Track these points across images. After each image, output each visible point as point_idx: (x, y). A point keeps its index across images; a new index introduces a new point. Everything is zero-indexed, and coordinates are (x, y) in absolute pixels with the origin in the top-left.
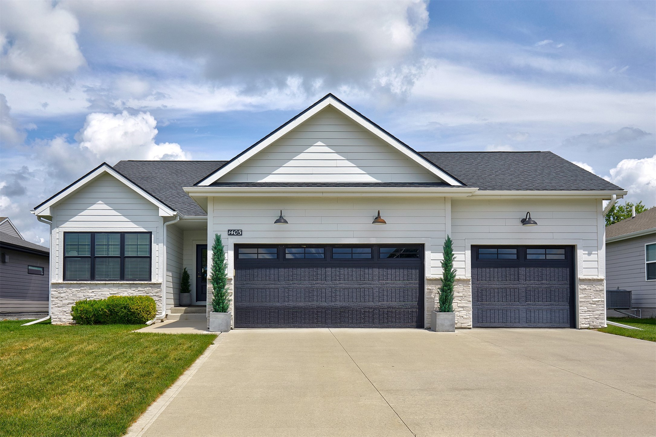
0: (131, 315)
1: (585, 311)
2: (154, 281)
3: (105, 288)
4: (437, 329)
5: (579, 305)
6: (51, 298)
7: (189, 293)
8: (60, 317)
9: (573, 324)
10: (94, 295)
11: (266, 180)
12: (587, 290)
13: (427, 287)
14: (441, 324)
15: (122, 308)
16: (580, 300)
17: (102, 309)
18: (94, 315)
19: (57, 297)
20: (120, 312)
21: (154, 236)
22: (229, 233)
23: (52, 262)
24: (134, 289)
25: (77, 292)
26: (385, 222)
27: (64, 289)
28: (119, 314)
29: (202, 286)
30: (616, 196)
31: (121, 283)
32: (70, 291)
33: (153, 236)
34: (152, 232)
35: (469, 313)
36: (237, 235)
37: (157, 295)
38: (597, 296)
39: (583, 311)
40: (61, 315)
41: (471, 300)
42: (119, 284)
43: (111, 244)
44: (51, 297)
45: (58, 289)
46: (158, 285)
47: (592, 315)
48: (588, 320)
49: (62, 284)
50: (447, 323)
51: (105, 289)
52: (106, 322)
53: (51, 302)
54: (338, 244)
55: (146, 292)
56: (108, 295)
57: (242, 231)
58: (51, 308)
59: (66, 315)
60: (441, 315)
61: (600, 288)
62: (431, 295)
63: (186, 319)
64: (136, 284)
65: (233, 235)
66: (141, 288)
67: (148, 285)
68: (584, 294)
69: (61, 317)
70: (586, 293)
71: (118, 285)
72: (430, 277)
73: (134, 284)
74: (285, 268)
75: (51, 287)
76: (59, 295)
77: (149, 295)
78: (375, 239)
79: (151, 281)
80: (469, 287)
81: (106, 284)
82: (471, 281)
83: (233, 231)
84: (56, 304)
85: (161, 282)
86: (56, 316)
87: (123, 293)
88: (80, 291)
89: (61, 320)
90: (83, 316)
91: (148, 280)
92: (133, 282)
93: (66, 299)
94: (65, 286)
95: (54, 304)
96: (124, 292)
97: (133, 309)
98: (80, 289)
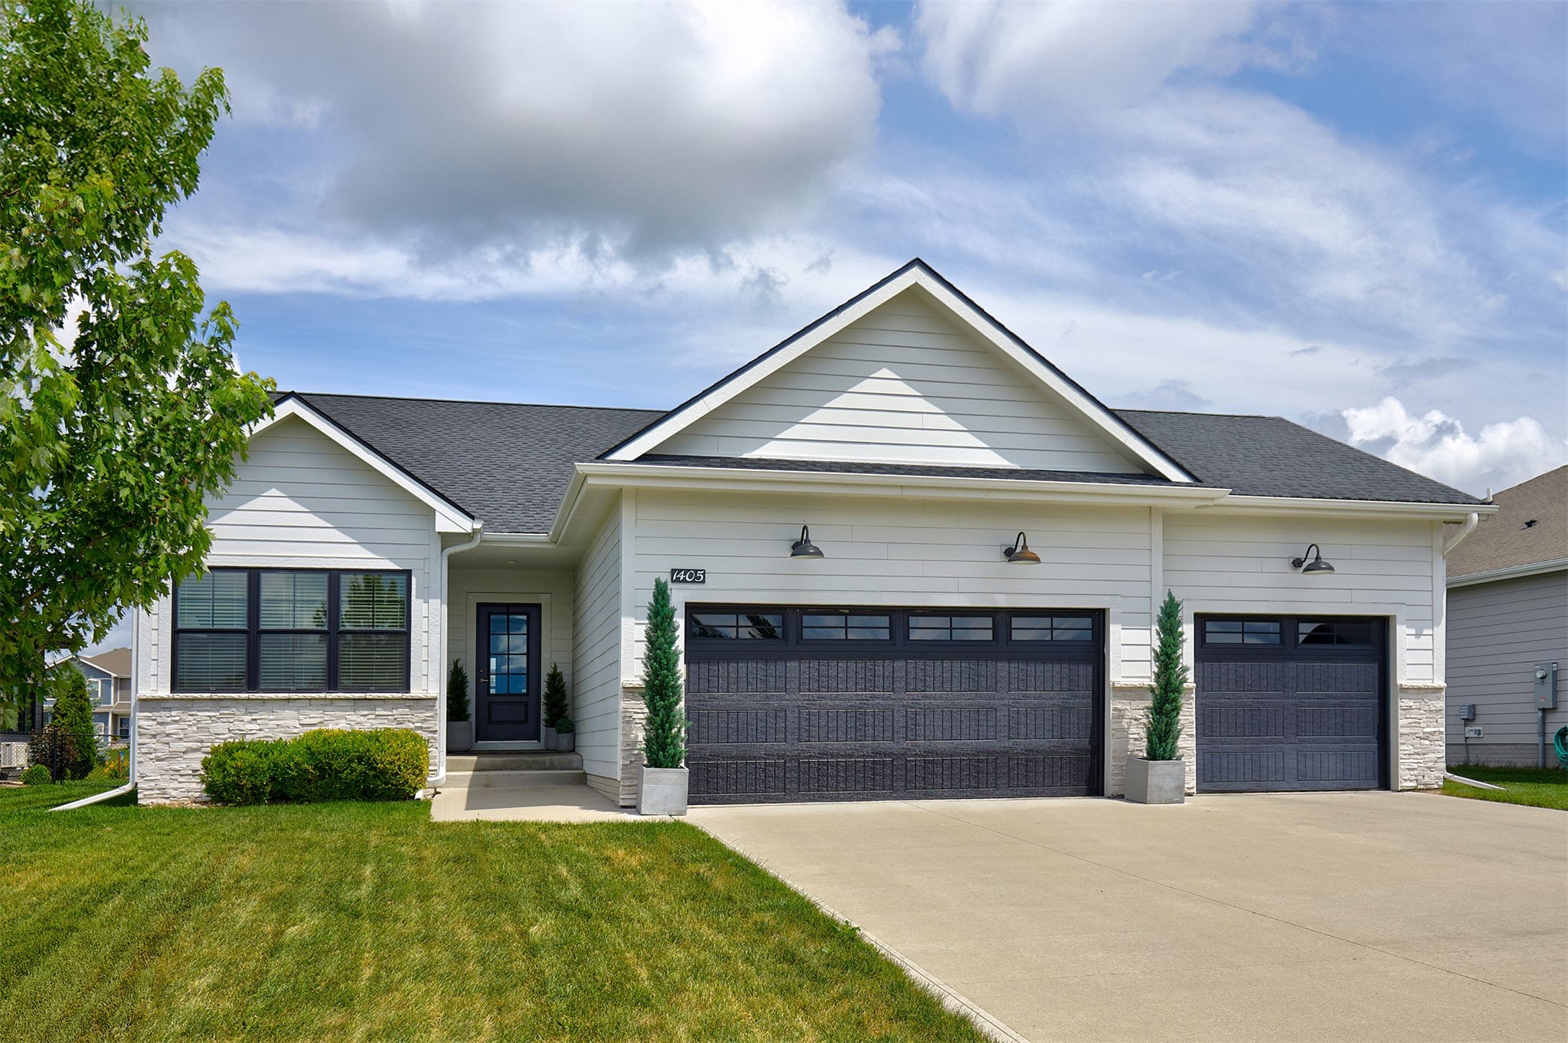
0: (376, 776)
1: (1409, 755)
2: (416, 691)
3: (286, 711)
4: (1148, 798)
5: (1400, 741)
6: (137, 737)
7: (467, 721)
8: (162, 785)
9: (1384, 781)
10: (258, 727)
11: (762, 454)
12: (1413, 709)
13: (1113, 705)
14: (1156, 785)
15: (351, 761)
16: (1401, 730)
17: (296, 764)
18: (272, 779)
19: (154, 733)
20: (346, 769)
21: (417, 581)
22: (674, 578)
23: (139, 643)
24: (366, 713)
25: (210, 722)
26: (1037, 560)
27: (173, 713)
28: (343, 775)
29: (489, 703)
30: (1477, 515)
31: (330, 697)
32: (191, 718)
33: (414, 579)
34: (411, 570)
35: (1190, 760)
36: (693, 582)
37: (424, 726)
38: (1431, 722)
39: (1405, 755)
40: (165, 781)
41: (1194, 733)
42: (325, 699)
43: (301, 598)
44: (137, 734)
45: (158, 714)
46: (427, 702)
47: (1421, 761)
48: (1415, 772)
49: (169, 700)
50: (1169, 784)
51: (288, 713)
52: (304, 796)
53: (137, 746)
54: (920, 607)
55: (396, 719)
56: (296, 727)
57: (704, 573)
58: (136, 763)
59: (180, 779)
60: (1158, 767)
61: (1438, 706)
62: (1121, 722)
63: (487, 786)
64: (370, 699)
65: (684, 581)
66: (385, 710)
67: (401, 702)
68: (1408, 718)
69: (166, 784)
70: (1412, 716)
71: (322, 702)
72: (1121, 683)
73: (365, 699)
74: (800, 659)
75: (138, 708)
76: (161, 728)
77: (403, 726)
78: (1005, 596)
79: (409, 692)
80: (1191, 704)
81: (290, 699)
82: (1194, 691)
83: (683, 572)
84: (151, 753)
85: (435, 695)
86: (153, 784)
87: (336, 722)
88: (219, 718)
89: (165, 794)
90: (245, 781)
91: (401, 690)
92: (362, 695)
93: (181, 739)
94: (177, 705)
95: (147, 753)
96: (340, 721)
97: (382, 764)
98: (218, 714)
